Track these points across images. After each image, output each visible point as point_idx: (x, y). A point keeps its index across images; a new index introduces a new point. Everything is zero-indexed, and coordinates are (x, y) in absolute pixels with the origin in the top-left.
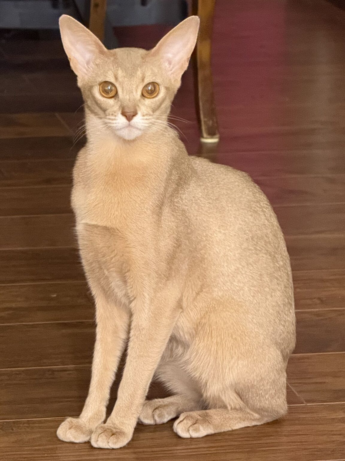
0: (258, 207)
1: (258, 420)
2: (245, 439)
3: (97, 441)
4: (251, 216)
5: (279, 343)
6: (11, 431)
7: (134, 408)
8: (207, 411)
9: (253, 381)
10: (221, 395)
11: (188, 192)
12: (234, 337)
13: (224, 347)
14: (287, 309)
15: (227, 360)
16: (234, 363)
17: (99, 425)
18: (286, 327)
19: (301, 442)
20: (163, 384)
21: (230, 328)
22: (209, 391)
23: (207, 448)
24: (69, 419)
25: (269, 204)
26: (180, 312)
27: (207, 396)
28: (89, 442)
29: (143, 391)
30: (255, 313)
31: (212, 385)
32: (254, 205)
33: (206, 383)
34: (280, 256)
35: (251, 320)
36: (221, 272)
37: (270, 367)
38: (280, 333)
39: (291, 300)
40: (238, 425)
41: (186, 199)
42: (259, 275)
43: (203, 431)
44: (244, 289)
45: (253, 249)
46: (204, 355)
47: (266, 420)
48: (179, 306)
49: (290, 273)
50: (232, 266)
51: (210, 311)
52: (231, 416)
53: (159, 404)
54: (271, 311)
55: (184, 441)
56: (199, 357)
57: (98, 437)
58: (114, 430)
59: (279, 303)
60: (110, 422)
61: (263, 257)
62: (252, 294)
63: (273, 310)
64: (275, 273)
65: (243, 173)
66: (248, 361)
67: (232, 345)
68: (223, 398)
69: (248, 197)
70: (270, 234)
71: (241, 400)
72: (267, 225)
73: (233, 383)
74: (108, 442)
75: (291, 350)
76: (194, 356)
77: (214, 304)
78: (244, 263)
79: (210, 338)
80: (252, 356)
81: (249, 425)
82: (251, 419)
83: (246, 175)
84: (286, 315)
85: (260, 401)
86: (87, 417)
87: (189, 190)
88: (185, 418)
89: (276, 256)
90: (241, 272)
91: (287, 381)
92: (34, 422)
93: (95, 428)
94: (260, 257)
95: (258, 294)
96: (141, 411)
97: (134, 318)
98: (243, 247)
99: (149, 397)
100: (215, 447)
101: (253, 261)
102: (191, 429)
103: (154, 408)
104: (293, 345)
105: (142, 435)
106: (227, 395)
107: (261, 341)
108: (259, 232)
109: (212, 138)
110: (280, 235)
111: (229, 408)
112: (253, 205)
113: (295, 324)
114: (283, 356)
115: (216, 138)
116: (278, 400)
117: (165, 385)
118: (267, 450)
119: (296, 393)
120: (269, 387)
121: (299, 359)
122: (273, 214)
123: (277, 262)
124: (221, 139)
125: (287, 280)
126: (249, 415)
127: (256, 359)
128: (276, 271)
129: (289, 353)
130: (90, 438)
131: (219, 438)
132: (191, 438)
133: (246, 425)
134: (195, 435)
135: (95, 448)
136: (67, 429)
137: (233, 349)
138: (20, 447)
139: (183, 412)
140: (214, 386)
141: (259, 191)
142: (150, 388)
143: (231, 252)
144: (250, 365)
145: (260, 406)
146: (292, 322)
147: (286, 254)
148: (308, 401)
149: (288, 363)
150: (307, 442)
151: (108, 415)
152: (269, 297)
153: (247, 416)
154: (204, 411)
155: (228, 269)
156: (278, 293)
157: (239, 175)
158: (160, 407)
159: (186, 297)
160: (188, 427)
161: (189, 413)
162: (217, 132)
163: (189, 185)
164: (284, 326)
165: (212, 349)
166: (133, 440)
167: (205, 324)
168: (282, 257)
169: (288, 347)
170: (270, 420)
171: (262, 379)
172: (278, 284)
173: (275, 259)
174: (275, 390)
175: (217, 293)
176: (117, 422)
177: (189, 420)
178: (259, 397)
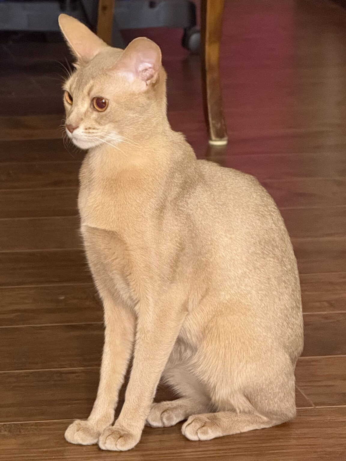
0: (265, 211)
1: (268, 423)
2: (254, 442)
3: (105, 443)
4: (259, 220)
5: (288, 346)
6: (18, 433)
7: (142, 410)
8: (216, 414)
9: (261, 385)
10: (229, 399)
11: (193, 196)
12: (242, 340)
13: (232, 351)
14: (295, 312)
15: (235, 363)
16: (243, 367)
17: (107, 427)
18: (294, 330)
19: (310, 445)
20: (172, 387)
21: (238, 331)
22: (217, 395)
23: (217, 450)
24: (77, 421)
25: (276, 208)
26: (186, 314)
27: (215, 400)
28: (96, 445)
29: (150, 393)
30: (264, 317)
31: (221, 389)
32: (262, 209)
33: (215, 387)
34: (288, 259)
35: (259, 323)
36: (228, 276)
37: (278, 370)
38: (288, 336)
39: (299, 303)
40: (246, 429)
41: (191, 203)
42: (267, 279)
43: (211, 434)
44: (251, 293)
45: (260, 252)
46: (212, 358)
47: (275, 422)
48: (185, 308)
49: (297, 276)
50: (239, 270)
51: (217, 314)
52: (239, 419)
53: (167, 406)
54: (279, 314)
55: (192, 443)
56: (207, 360)
57: (106, 439)
58: (122, 433)
59: (288, 307)
60: (118, 424)
61: (270, 261)
62: (260, 298)
63: (281, 314)
64: (283, 277)
65: (251, 176)
66: (256, 364)
67: (240, 349)
68: (232, 402)
69: (256, 202)
70: (278, 238)
71: (250, 404)
72: (274, 229)
73: (242, 387)
74: (116, 445)
75: (299, 353)
76: (202, 359)
77: (222, 308)
78: (251, 268)
79: (217, 342)
80: (261, 359)
81: (258, 428)
82: (259, 422)
83: (254, 178)
84: (294, 318)
85: (269, 404)
86: (95, 419)
87: (195, 194)
88: (193, 421)
89: (284, 259)
90: (248, 275)
91: (295, 384)
92: (42, 425)
93: (103, 430)
94: (267, 261)
95: (266, 298)
96: (149, 413)
97: (139, 321)
98: (250, 251)
99: (158, 400)
100: (223, 450)
101: (261, 265)
102: (199, 431)
103: (162, 411)
104: (301, 348)
105: (151, 438)
106: (235, 398)
107: (269, 344)
108: (266, 236)
109: (220, 140)
110: (287, 238)
111: (238, 411)
112: (260, 209)
113: (302, 327)
114: (291, 359)
115: (224, 140)
116: (287, 403)
117: (173, 388)
118: (277, 453)
119: (305, 396)
120: (278, 391)
121: (308, 362)
122: (281, 218)
123: (285, 266)
124: (229, 142)
125: (294, 283)
126: (257, 418)
127: (265, 363)
128: (283, 274)
129: (297, 356)
130: (98, 440)
131: (227, 440)
132: (200, 441)
133: (255, 428)
134: (203, 437)
135: (103, 450)
136: (74, 430)
137: (241, 353)
138: (28, 449)
139: (191, 415)
140: (222, 390)
141: (267, 195)
142: (158, 390)
143: (238, 256)
144: (258, 369)
145: (269, 409)
146: (300, 325)
147: (293, 257)
148: (316, 404)
149: (297, 366)
150: (315, 445)
151: (116, 417)
152: (277, 300)
153: (255, 420)
154: (212, 414)
155: (235, 273)
156: (286, 297)
157: (247, 179)
158: (169, 410)
159: (192, 300)
160: (197, 429)
161: (197, 416)
162: (225, 134)
163: (195, 189)
164: (292, 329)
165: (221, 353)
166: (141, 442)
167: (212, 327)
168: (289, 261)
169: (296, 349)
170: (279, 423)
171: (271, 383)
172: (285, 287)
173: (283, 262)
174: (284, 394)
175: (225, 296)
176: (125, 425)
177: (198, 423)
178: (268, 401)
